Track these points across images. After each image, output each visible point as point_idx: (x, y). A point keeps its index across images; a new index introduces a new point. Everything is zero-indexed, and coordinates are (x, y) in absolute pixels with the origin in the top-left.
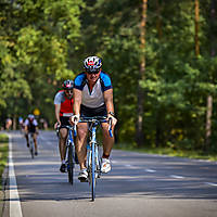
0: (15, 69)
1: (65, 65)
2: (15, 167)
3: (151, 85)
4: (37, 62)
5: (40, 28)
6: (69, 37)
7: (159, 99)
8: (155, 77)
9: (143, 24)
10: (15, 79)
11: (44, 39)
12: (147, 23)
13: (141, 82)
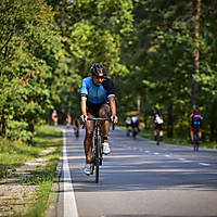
0: (69, 64)
1: (118, 59)
2: (69, 161)
3: (206, 79)
4: (90, 57)
5: (93, 23)
6: (122, 31)
7: (213, 93)
8: (210, 70)
9: (197, 17)
10: (69, 74)
11: (97, 33)
12: (201, 17)
13: (194, 77)
